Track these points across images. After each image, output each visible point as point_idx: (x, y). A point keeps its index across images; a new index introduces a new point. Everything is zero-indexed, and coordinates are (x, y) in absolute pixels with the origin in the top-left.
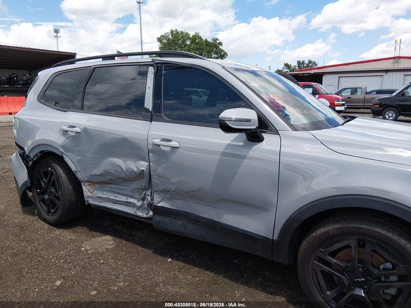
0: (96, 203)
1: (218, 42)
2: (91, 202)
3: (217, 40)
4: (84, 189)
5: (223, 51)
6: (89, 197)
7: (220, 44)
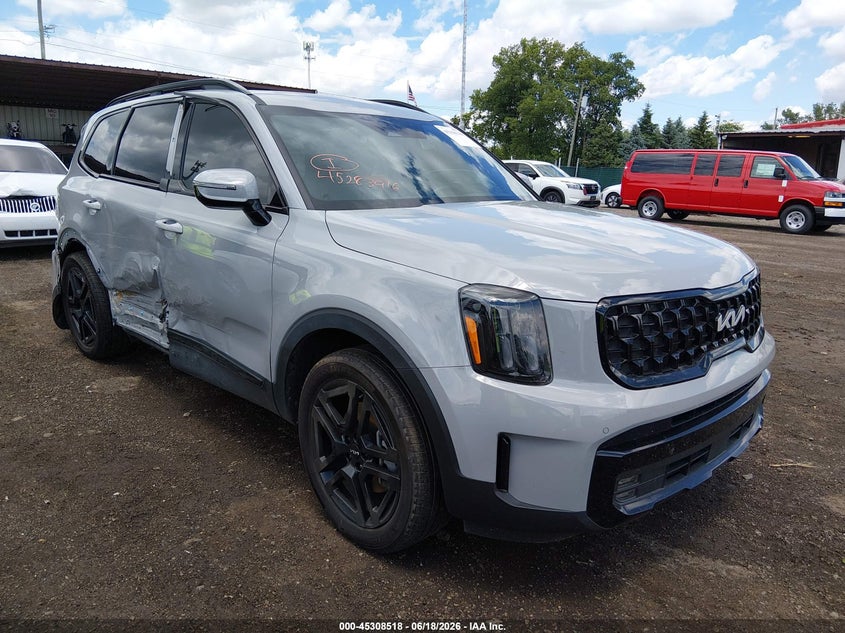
0: (131, 327)
1: (624, 61)
2: (121, 322)
3: (621, 57)
4: (113, 300)
5: (634, 80)
6: (116, 314)
7: (630, 64)
